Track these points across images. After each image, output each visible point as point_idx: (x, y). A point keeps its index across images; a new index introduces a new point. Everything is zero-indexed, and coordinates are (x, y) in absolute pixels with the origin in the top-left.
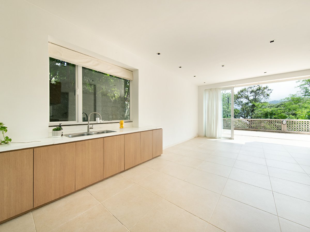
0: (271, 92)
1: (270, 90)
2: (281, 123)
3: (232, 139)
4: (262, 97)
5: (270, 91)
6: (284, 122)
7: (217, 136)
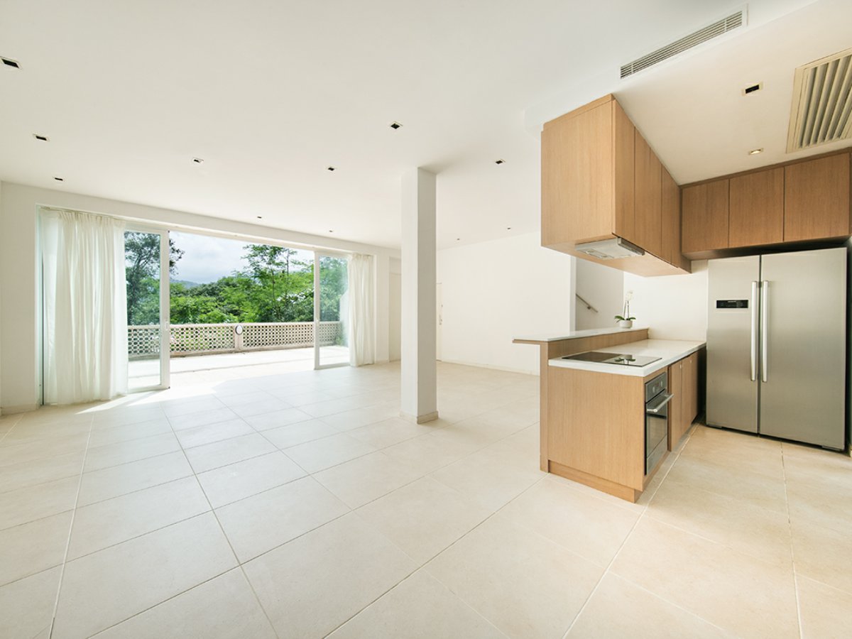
0: (180, 258)
1: (177, 251)
2: (234, 331)
3: (165, 389)
4: (155, 266)
5: (176, 255)
6: (240, 330)
7: (112, 393)
